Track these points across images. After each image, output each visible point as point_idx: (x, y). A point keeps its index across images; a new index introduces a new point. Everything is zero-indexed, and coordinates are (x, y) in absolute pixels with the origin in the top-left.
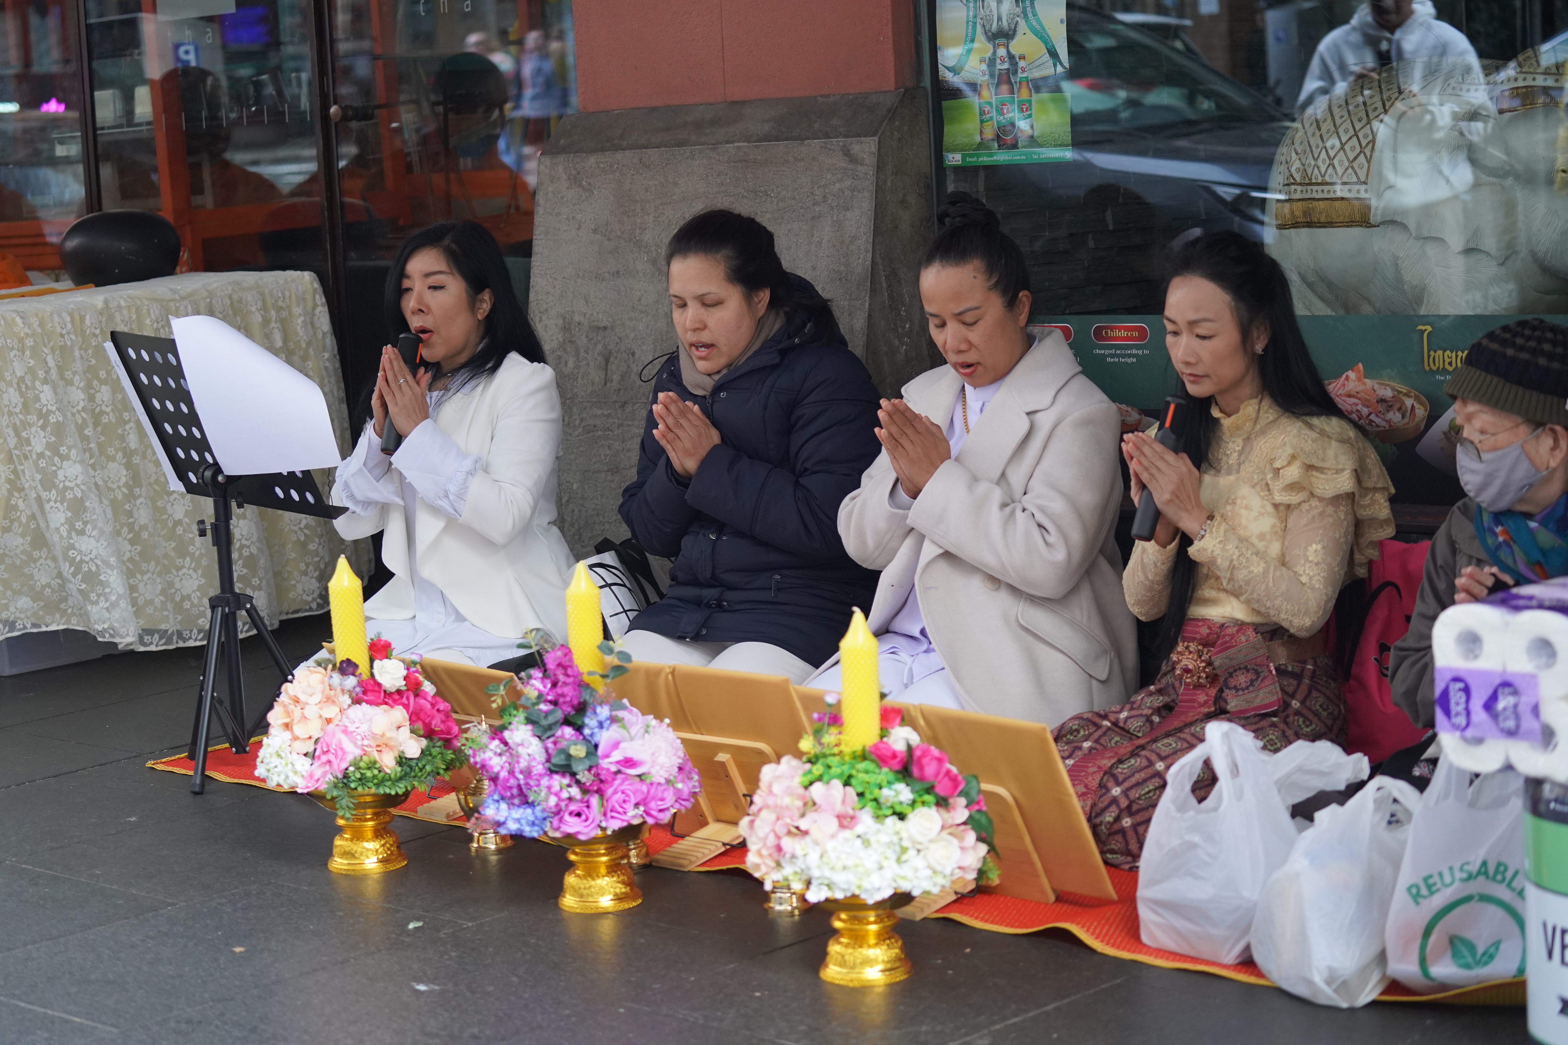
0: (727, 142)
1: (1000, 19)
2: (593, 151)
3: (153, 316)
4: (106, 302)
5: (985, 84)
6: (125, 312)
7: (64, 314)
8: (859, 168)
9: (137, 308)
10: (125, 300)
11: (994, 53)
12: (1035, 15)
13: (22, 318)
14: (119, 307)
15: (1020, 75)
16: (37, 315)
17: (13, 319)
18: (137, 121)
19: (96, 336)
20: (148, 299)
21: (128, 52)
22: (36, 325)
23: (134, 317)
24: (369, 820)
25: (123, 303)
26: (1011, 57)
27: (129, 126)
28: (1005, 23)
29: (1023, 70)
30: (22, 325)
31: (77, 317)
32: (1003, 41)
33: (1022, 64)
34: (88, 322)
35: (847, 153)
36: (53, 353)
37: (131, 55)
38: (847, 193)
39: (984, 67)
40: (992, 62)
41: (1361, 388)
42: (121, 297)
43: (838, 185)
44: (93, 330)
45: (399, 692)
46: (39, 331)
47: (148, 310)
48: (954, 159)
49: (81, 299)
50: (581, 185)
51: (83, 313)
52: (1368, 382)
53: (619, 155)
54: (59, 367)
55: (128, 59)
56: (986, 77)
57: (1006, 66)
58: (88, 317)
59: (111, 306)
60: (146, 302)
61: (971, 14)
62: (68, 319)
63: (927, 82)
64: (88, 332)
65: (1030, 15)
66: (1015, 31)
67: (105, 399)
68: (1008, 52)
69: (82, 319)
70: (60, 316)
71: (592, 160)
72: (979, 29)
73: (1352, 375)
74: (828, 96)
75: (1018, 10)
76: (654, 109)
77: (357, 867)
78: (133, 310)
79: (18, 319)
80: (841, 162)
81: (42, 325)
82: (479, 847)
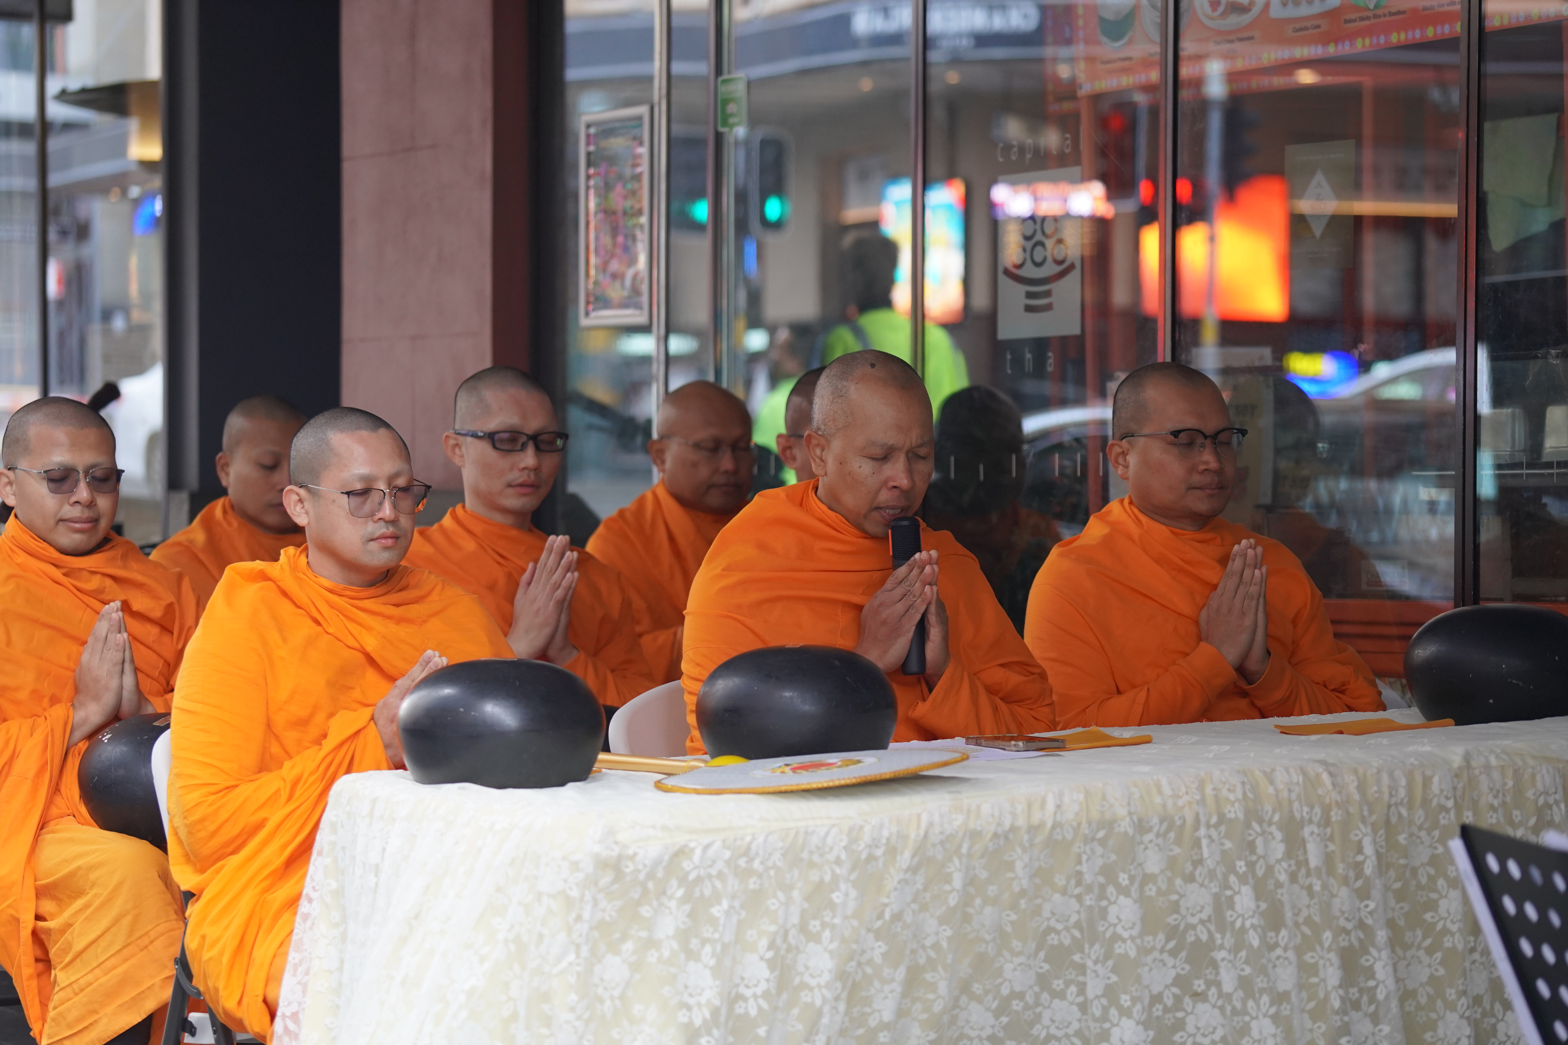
3: (1539, 785)
4: (1467, 757)
6: (1496, 775)
7: (1398, 773)
9: (1516, 772)
10: (1497, 757)
13: (1331, 774)
14: (1487, 767)
16: (1356, 772)
17: (1318, 776)
18: (1545, 459)
19: (1447, 811)
20: (1534, 757)
21: (1540, 353)
22: (1352, 788)
23: (1510, 783)
25: (1493, 761)
27: (1530, 466)
30: (1330, 787)
31: (1419, 779)
34: (1435, 787)
36: (1375, 832)
37: (1545, 357)
42: (1492, 752)
44: (1443, 801)
46: (1357, 797)
47: (1533, 776)
49: (1428, 748)
51: (1428, 773)
54: (1379, 855)
55: (1540, 362)
58: (1436, 780)
59: (1474, 764)
60: (1531, 762)
62: (1403, 782)
64: (1435, 802)
67: (1452, 911)
69: (1427, 782)
70: (1391, 774)
78: (1510, 773)
79: (1325, 776)
81: (1362, 788)
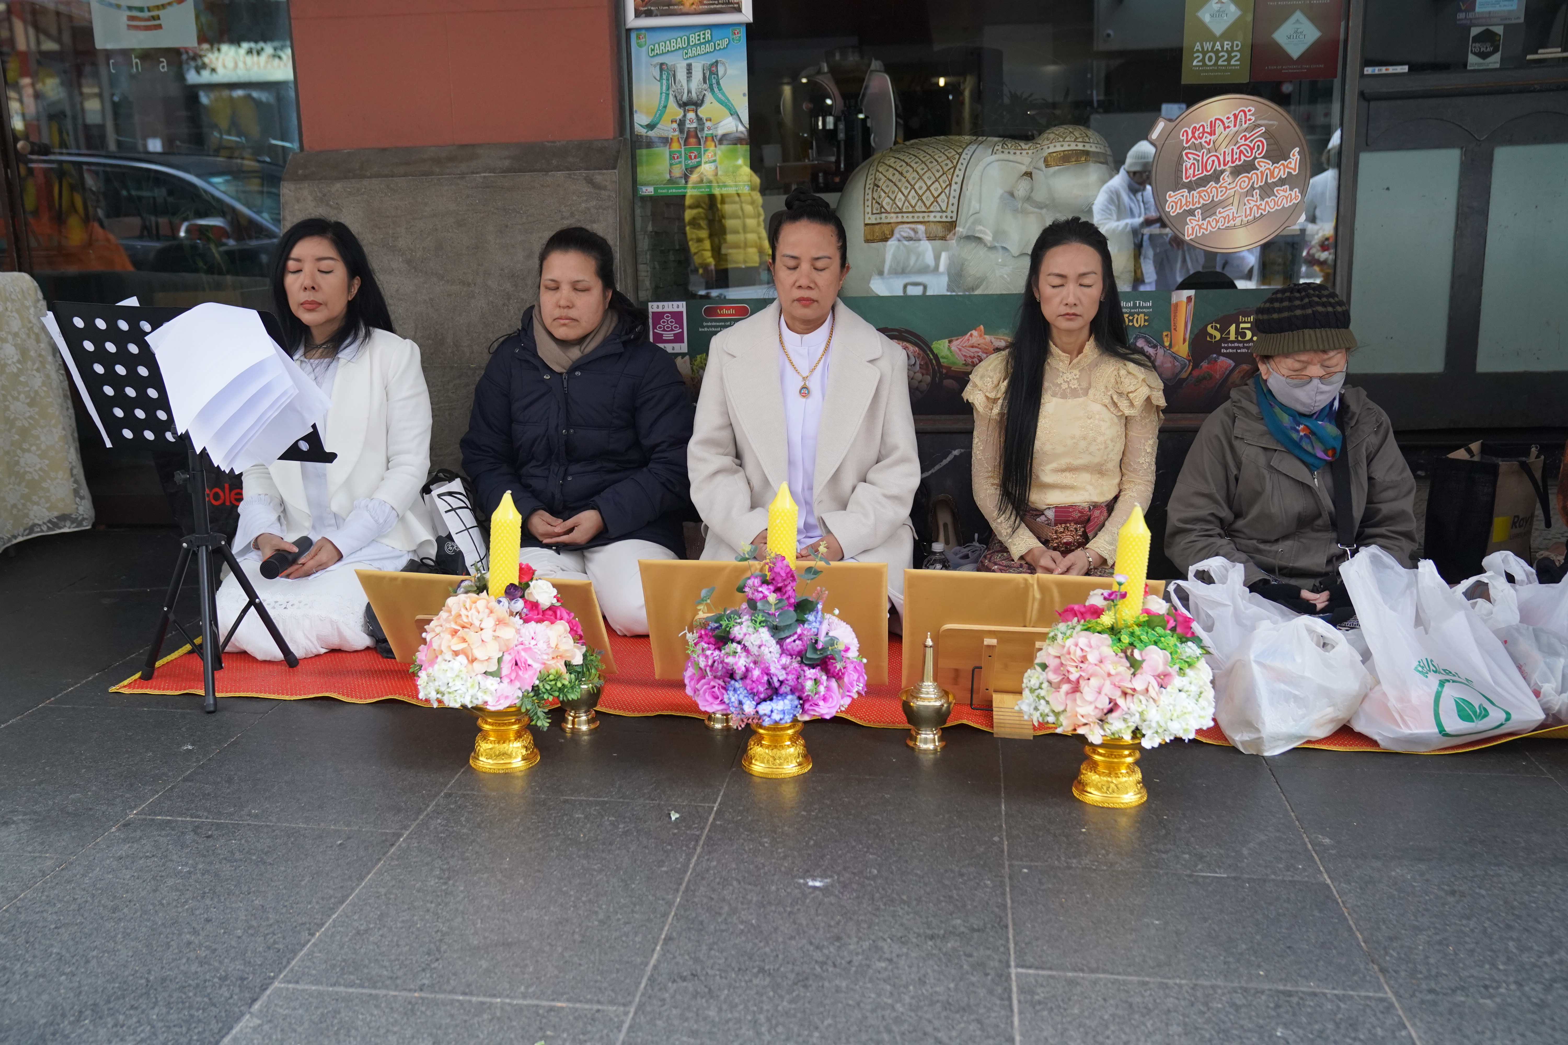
0: (473, 173)
1: (689, 92)
2: (338, 179)
5: (675, 139)
8: (603, 192)
11: (685, 116)
12: (720, 89)
15: (706, 132)
24: (513, 724)
26: (699, 119)
28: (694, 95)
29: (709, 129)
32: (693, 107)
33: (708, 124)
35: (590, 181)
38: (593, 211)
39: (675, 125)
40: (681, 124)
41: (981, 341)
43: (583, 205)
45: (552, 608)
48: (648, 191)
50: (328, 205)
52: (988, 338)
53: (365, 182)
56: (677, 133)
57: (694, 125)
61: (664, 88)
63: (628, 136)
65: (716, 90)
66: (703, 101)
68: (697, 115)
71: (338, 186)
72: (671, 98)
73: (975, 333)
74: (554, 142)
75: (706, 86)
76: (384, 150)
77: (509, 766)
80: (587, 189)
82: (573, 728)
